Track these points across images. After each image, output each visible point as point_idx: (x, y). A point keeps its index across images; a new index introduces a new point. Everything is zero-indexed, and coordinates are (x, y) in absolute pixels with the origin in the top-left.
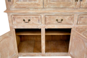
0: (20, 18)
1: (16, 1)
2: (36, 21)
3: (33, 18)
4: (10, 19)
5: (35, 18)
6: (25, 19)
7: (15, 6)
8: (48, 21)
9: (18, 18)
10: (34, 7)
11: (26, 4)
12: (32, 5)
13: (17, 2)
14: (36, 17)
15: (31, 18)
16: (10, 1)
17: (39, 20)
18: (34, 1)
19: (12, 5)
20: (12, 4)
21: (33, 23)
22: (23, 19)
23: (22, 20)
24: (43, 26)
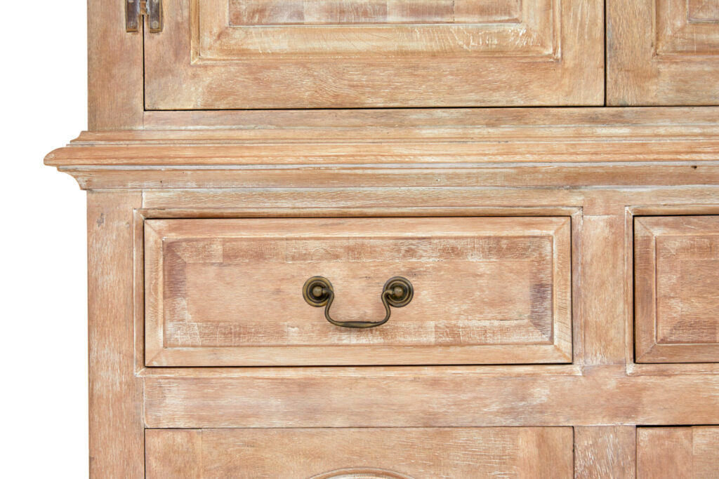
0: (259, 254)
1: (236, 19)
2: (500, 302)
3: (452, 251)
4: (110, 279)
5: (480, 263)
6: (333, 273)
7: (207, 79)
8: (678, 308)
9: (231, 256)
10: (472, 98)
11: (369, 61)
12: (445, 66)
13: (238, 34)
14: (497, 248)
15: (428, 260)
16: (157, 13)
17: (541, 290)
18: (483, 11)
19: (165, 71)
20: (179, 50)
21: (453, 338)
22: (308, 276)
23: (297, 291)
24: (611, 382)
